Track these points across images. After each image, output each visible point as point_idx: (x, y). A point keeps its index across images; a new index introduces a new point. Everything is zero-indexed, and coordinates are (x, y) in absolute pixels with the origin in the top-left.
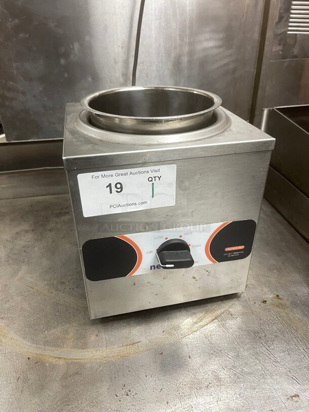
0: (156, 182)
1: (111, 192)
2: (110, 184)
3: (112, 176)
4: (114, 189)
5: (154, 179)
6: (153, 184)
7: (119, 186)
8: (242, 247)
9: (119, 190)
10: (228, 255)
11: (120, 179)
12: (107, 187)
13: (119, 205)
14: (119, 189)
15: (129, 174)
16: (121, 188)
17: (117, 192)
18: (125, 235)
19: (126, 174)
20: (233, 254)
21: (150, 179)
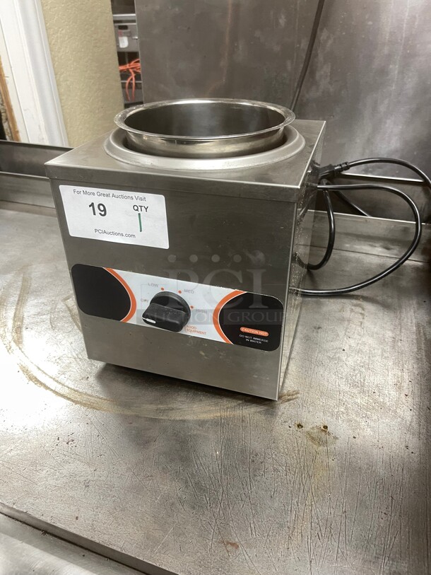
0: (143, 213)
1: (95, 214)
2: (93, 204)
3: (94, 194)
4: (97, 211)
5: (139, 208)
6: (139, 214)
7: (102, 208)
8: (265, 334)
9: (103, 213)
10: (245, 338)
11: (103, 200)
12: (90, 206)
13: (105, 232)
14: (102, 211)
15: (111, 195)
16: (105, 210)
17: (100, 214)
18: (115, 270)
19: (108, 195)
20: (252, 339)
21: (136, 208)
